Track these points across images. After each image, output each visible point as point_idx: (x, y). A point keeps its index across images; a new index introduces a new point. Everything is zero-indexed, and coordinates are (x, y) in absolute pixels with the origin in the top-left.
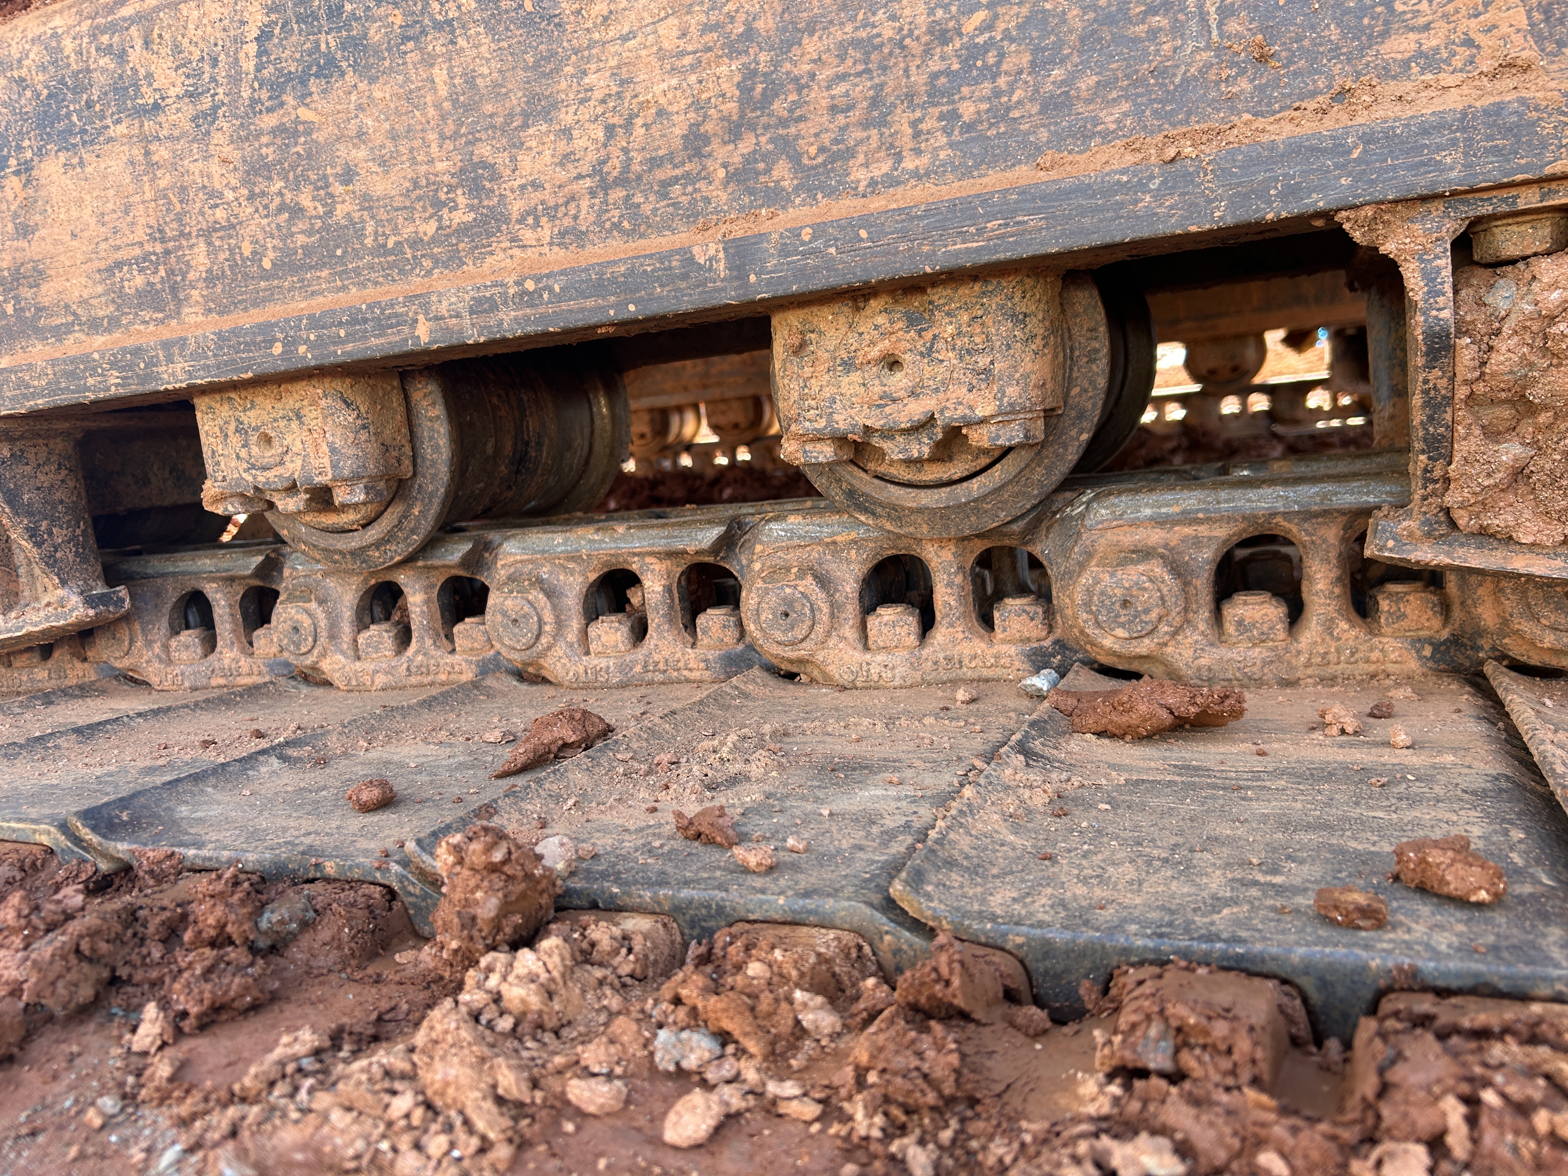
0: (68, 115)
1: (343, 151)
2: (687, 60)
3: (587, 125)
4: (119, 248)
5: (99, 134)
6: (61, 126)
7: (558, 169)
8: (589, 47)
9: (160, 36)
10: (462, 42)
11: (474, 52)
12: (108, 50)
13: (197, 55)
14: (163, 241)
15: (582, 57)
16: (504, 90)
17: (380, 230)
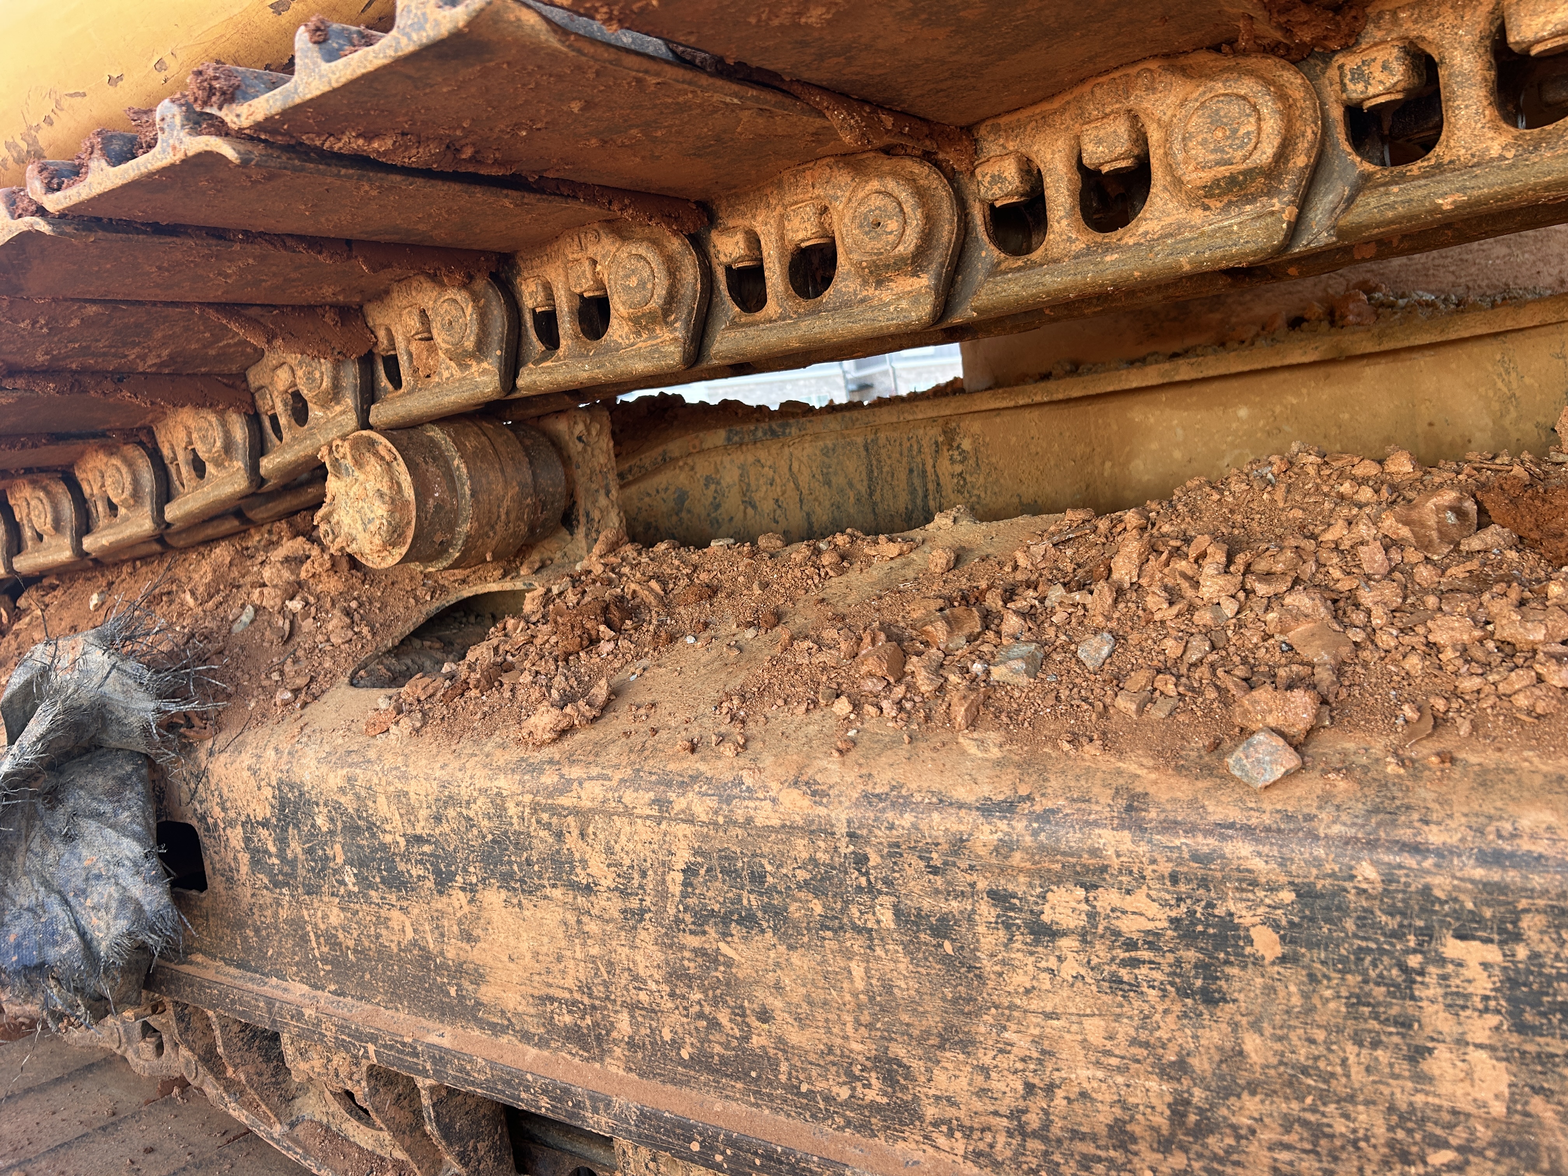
0: (510, 863)
1: (761, 994)
2: (1114, 1061)
3: (1005, 1073)
4: (551, 986)
5: (537, 889)
6: (505, 868)
7: (974, 1098)
8: (1009, 1008)
9: (594, 834)
10: (879, 951)
11: (892, 965)
12: (548, 826)
13: (627, 862)
14: (590, 996)
15: (1003, 1014)
16: (921, 1009)
17: (794, 1073)
